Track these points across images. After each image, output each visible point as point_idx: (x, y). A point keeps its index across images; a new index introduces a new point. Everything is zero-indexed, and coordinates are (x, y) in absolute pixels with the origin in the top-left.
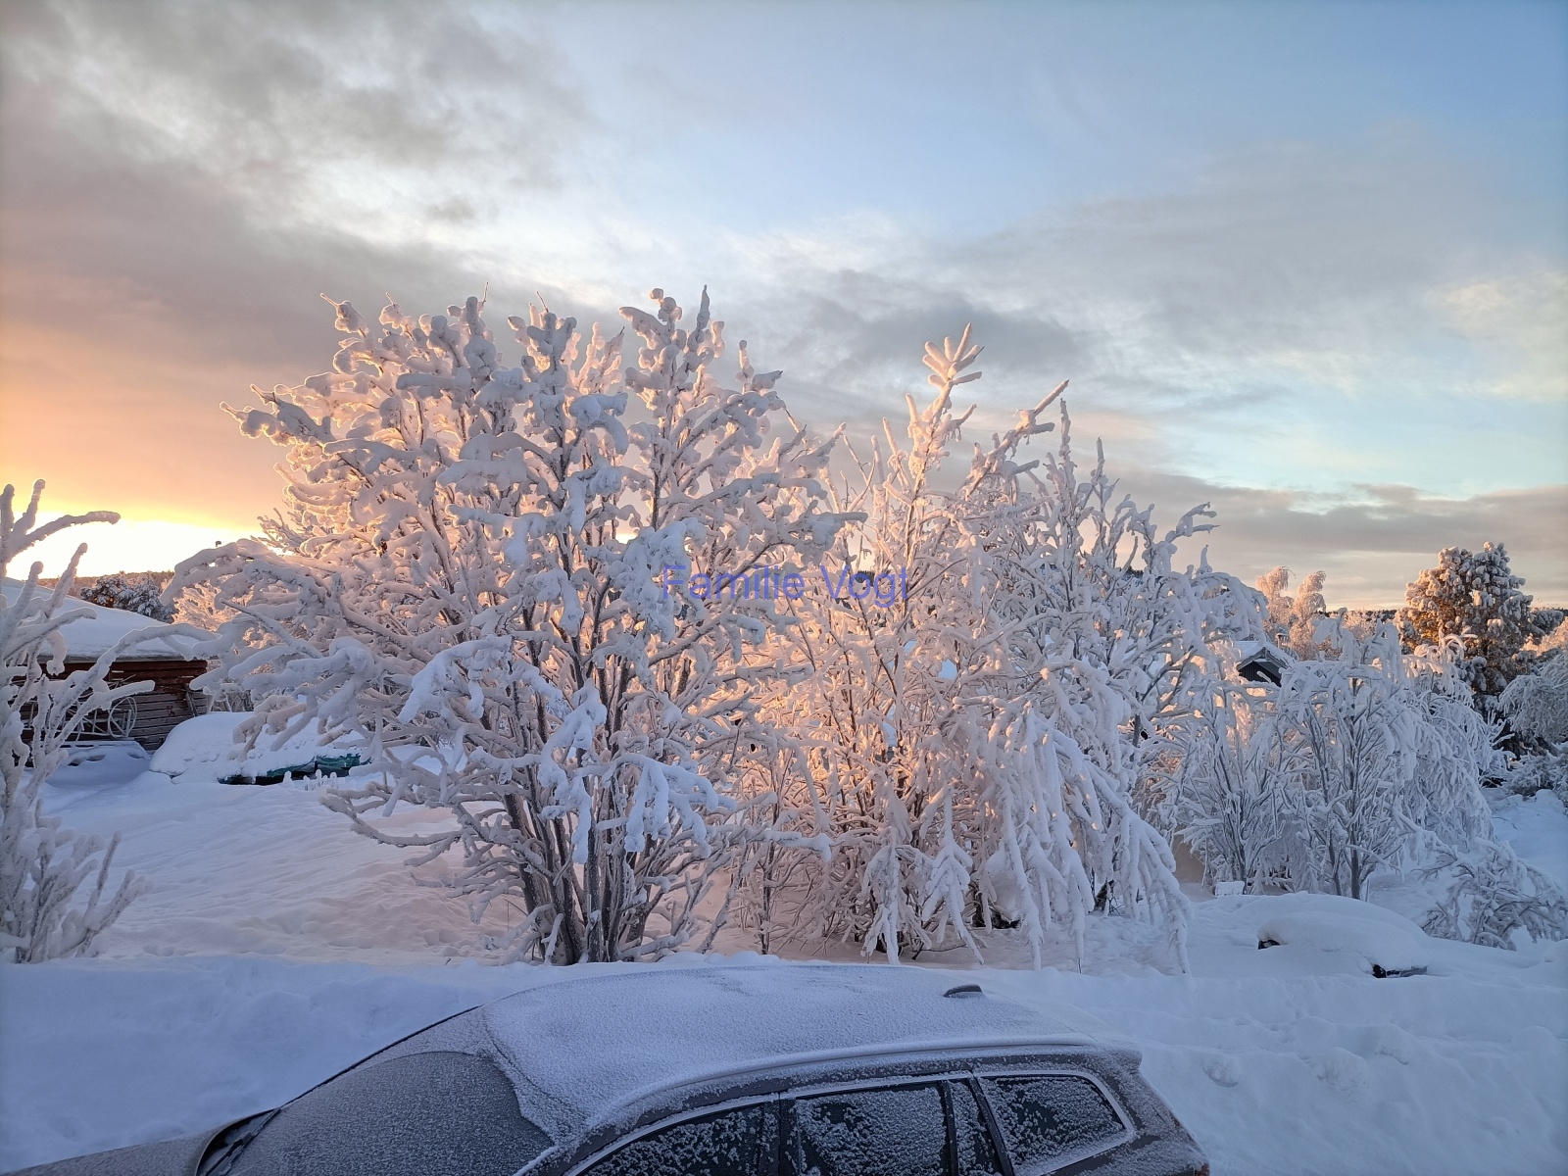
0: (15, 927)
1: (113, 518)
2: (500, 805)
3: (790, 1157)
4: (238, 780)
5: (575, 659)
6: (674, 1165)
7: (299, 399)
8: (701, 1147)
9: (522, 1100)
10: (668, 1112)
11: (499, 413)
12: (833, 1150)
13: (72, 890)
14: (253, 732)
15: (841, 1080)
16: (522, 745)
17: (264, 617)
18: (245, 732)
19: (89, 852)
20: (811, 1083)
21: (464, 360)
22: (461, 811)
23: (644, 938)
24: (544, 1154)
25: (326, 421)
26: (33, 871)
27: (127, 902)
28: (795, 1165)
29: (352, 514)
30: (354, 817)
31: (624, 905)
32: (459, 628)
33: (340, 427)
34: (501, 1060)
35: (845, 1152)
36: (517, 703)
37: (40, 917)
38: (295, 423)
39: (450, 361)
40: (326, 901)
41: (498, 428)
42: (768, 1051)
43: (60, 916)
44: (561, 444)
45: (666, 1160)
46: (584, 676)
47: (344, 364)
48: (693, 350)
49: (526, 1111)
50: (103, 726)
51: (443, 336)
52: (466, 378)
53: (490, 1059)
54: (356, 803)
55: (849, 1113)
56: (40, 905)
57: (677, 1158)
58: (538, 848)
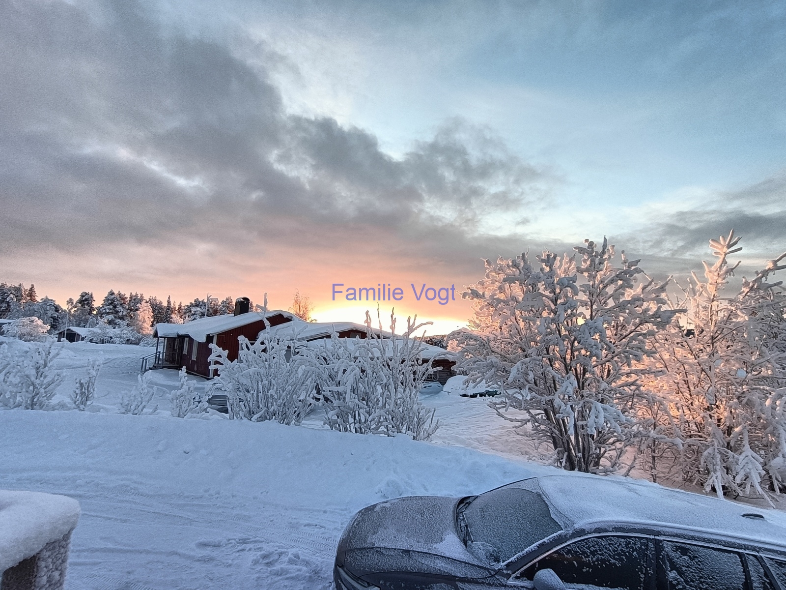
0: (413, 430)
1: (432, 323)
2: (542, 412)
3: (662, 563)
4: (465, 395)
5: (565, 364)
6: (610, 551)
7: (476, 288)
8: (620, 547)
9: (551, 512)
10: (606, 531)
11: (534, 286)
12: (683, 566)
13: (425, 422)
15: (685, 538)
16: (549, 392)
17: (469, 350)
19: (428, 413)
20: (669, 535)
21: (522, 271)
22: (530, 413)
23: (600, 467)
24: (559, 532)
25: (484, 293)
26: (416, 415)
27: (438, 428)
28: (664, 567)
29: (492, 319)
30: (497, 410)
31: (590, 453)
32: (525, 353)
33: (488, 294)
34: (544, 497)
35: (690, 569)
36: (545, 378)
37: (418, 428)
38: (475, 294)
39: (518, 271)
41: (534, 291)
42: (649, 518)
43: (422, 429)
44: (555, 294)
45: (606, 548)
46: (569, 370)
48: (602, 257)
49: (552, 516)
50: (431, 377)
51: (515, 265)
52: (523, 277)
53: (540, 495)
54: (497, 406)
55: (690, 553)
56: (418, 425)
57: (611, 548)
58: (557, 428)
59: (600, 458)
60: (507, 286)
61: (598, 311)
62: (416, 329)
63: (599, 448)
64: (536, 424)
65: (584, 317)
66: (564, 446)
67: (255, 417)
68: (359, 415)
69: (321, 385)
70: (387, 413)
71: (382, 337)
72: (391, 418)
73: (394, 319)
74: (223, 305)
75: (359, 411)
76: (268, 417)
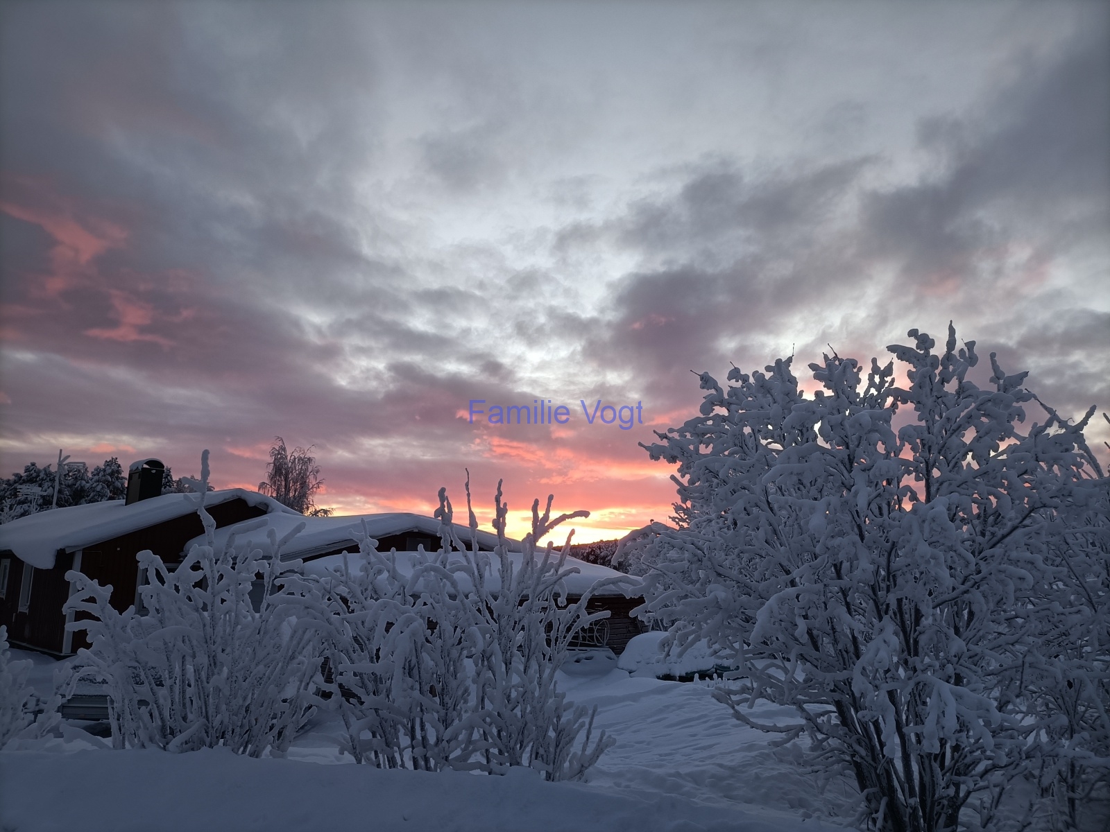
1: (586, 514)
2: (834, 709)
4: (668, 677)
11: (804, 430)
16: (842, 663)
22: (803, 710)
26: (553, 724)
27: (602, 751)
30: (733, 708)
32: (789, 577)
37: (557, 754)
38: (679, 449)
40: (721, 766)
41: (805, 440)
46: (882, 613)
50: (585, 636)
51: (763, 385)
58: (863, 744)
59: (958, 808)
60: (748, 431)
62: (552, 526)
63: (954, 784)
64: (820, 736)
66: (880, 784)
67: (179, 738)
68: (423, 728)
69: (334, 661)
70: (488, 720)
71: (475, 546)
72: (495, 731)
73: (502, 506)
75: (422, 719)
76: (208, 740)
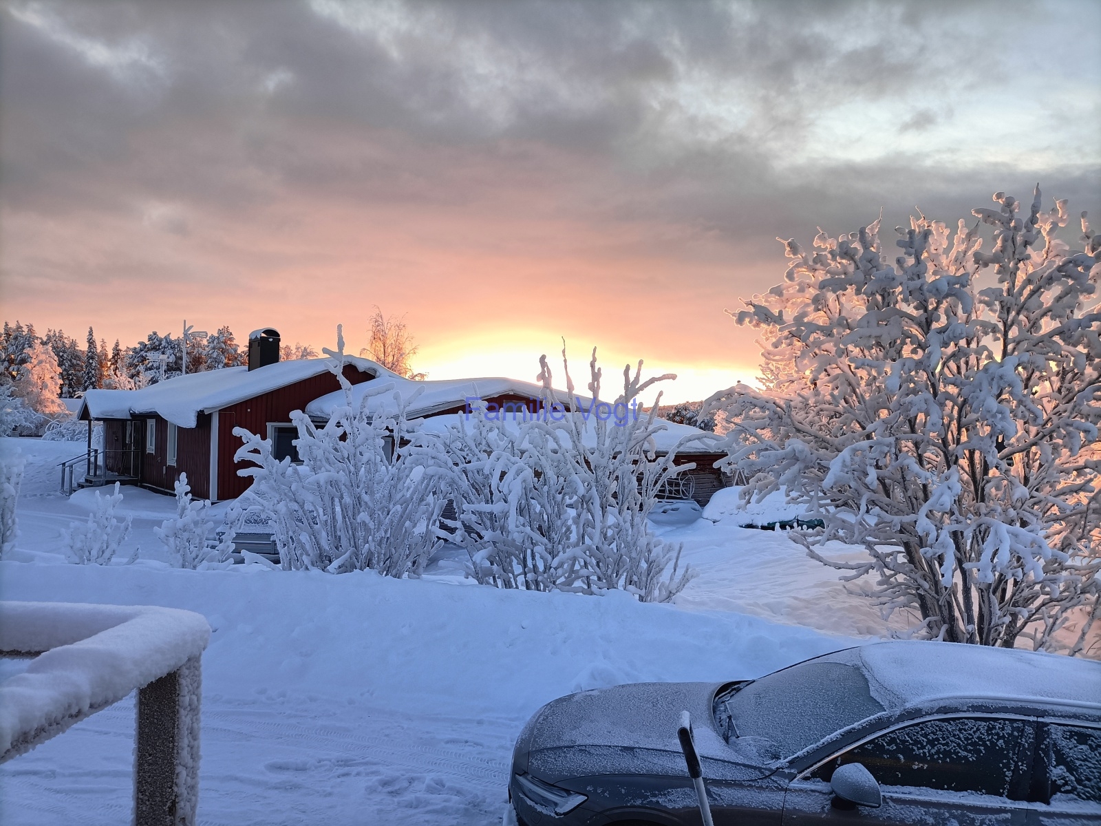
0: (638, 583)
1: (673, 377)
2: (902, 549)
4: (750, 526)
5: (944, 452)
7: (766, 301)
11: (886, 294)
13: (662, 569)
14: (749, 494)
16: (911, 509)
17: (748, 428)
18: (745, 494)
19: (669, 551)
21: (860, 266)
22: (873, 550)
25: (780, 312)
26: (645, 556)
27: (688, 580)
29: (796, 366)
30: (808, 548)
31: (994, 624)
32: (865, 432)
33: (789, 315)
36: (904, 481)
37: (649, 581)
38: (764, 315)
39: (853, 265)
40: (796, 598)
41: (886, 304)
43: (658, 583)
44: (925, 311)
46: (952, 463)
47: (790, 276)
51: (846, 253)
52: (861, 276)
54: (810, 540)
56: (649, 575)
58: (928, 579)
59: (1015, 636)
60: (831, 297)
61: (1018, 343)
62: (642, 388)
63: (1011, 614)
64: (888, 572)
65: (990, 356)
66: (942, 613)
67: (336, 563)
68: (533, 558)
69: (457, 502)
70: (588, 553)
71: (573, 408)
72: (594, 562)
73: (596, 371)
74: (212, 345)
75: (532, 551)
76: (358, 565)
